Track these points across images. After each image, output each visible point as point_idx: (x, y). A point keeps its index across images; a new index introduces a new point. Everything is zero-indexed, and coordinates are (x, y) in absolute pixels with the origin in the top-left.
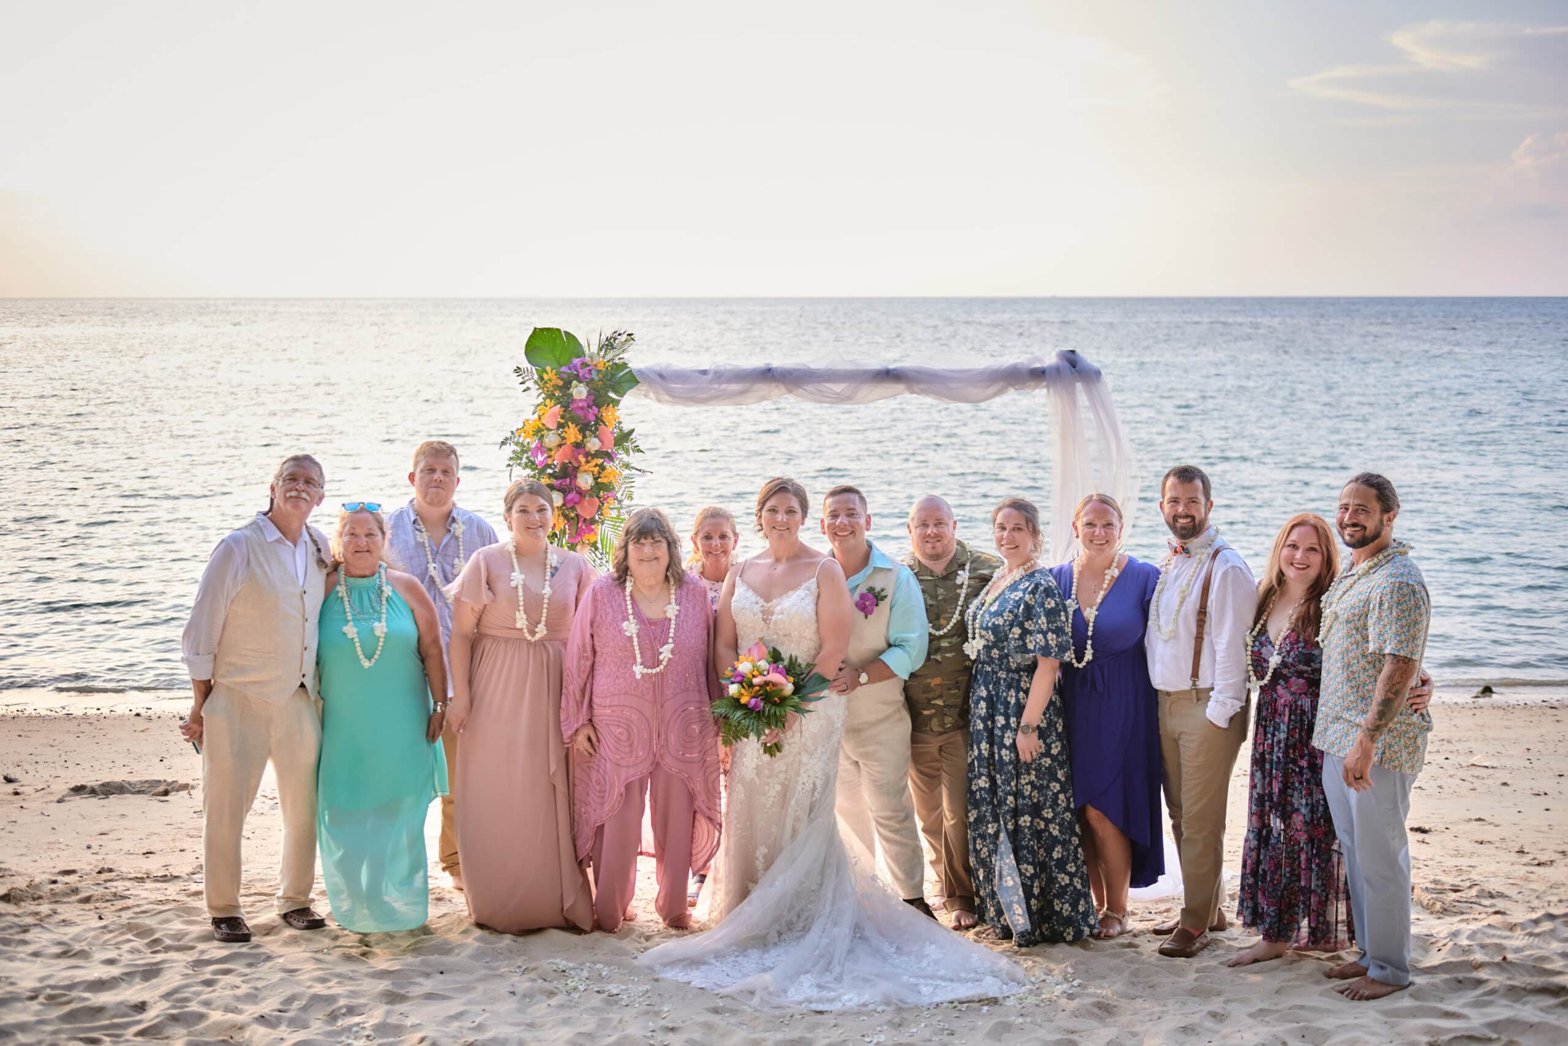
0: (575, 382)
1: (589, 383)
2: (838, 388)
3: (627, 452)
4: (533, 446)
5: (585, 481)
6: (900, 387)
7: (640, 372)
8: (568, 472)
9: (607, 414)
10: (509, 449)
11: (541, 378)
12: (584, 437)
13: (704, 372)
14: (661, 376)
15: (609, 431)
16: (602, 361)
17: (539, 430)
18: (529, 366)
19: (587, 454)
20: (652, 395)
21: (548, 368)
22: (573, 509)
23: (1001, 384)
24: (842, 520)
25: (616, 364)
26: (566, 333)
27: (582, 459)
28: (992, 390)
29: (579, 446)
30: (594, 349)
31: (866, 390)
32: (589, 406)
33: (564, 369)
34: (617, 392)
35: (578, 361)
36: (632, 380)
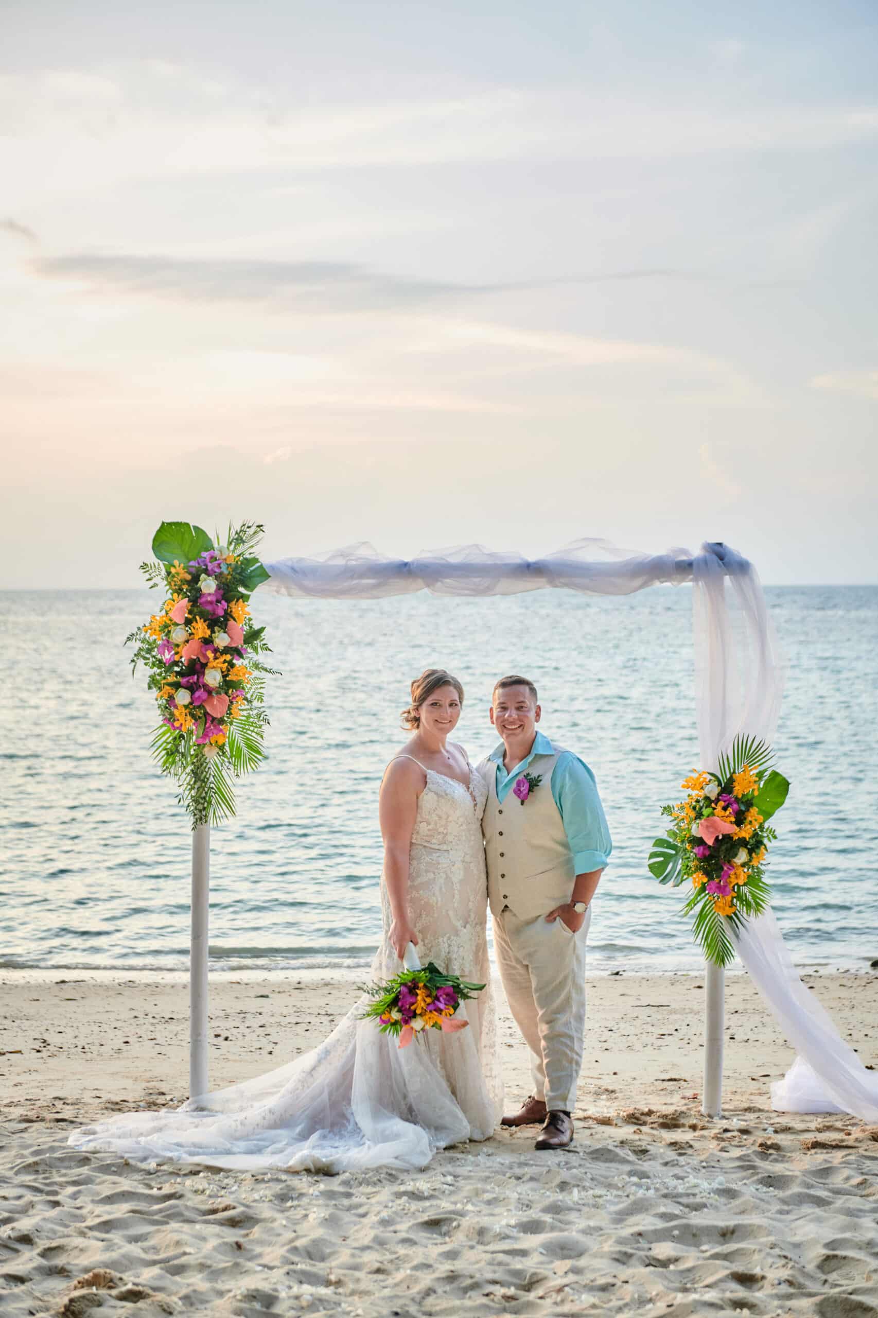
0: (203, 576)
1: (218, 577)
2: (478, 582)
3: (255, 649)
4: (159, 642)
5: (213, 678)
6: (542, 581)
7: (272, 568)
8: (196, 668)
9: (238, 609)
10: (136, 645)
11: (169, 573)
12: (213, 632)
14: (292, 571)
15: (239, 627)
16: (232, 555)
17: (166, 626)
18: (156, 561)
19: (216, 650)
20: (283, 590)
21: (176, 563)
22: (201, 707)
23: (645, 577)
24: (512, 714)
25: (246, 559)
26: (196, 528)
27: (210, 655)
28: (638, 582)
29: (207, 642)
30: (224, 543)
31: (505, 584)
32: (218, 601)
33: (192, 563)
34: (246, 586)
35: (205, 554)
36: (263, 574)
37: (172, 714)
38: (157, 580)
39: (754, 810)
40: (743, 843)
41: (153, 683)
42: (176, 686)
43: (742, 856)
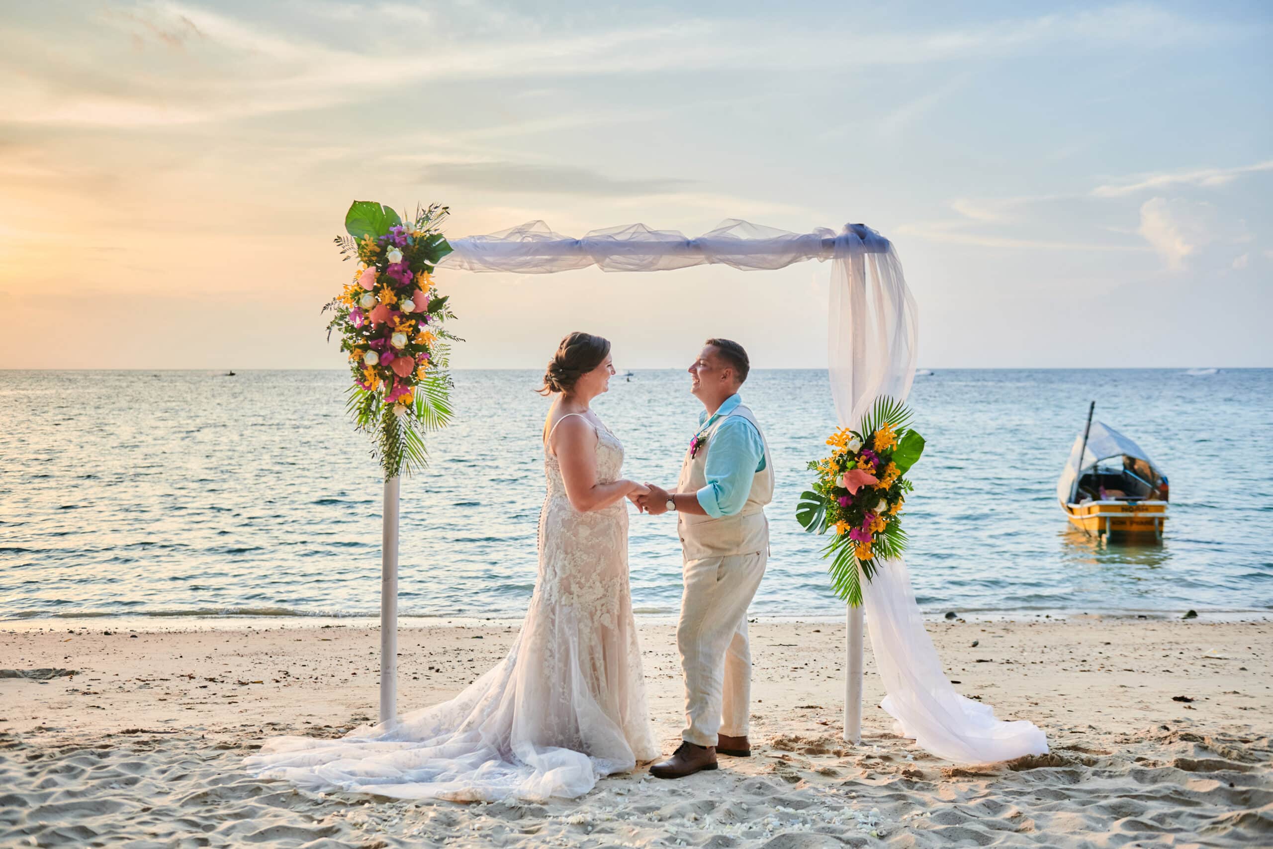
0: (390, 247)
1: (405, 249)
3: (441, 318)
4: (352, 310)
5: (399, 340)
6: (701, 257)
7: (455, 243)
8: (384, 332)
9: (423, 280)
10: (332, 314)
11: (360, 246)
12: (400, 299)
14: (474, 246)
15: (427, 296)
16: (420, 229)
17: (357, 294)
18: (349, 236)
19: (402, 316)
20: (464, 264)
21: (366, 236)
22: (388, 368)
23: (793, 254)
25: (431, 235)
26: (385, 207)
27: (397, 320)
28: (787, 258)
29: (394, 308)
30: (411, 220)
31: (665, 260)
32: (405, 271)
33: (381, 237)
34: (431, 259)
35: (393, 229)
36: (446, 248)
37: (362, 375)
38: (350, 252)
39: (893, 465)
40: (883, 493)
41: (345, 346)
42: (365, 348)
43: (882, 506)
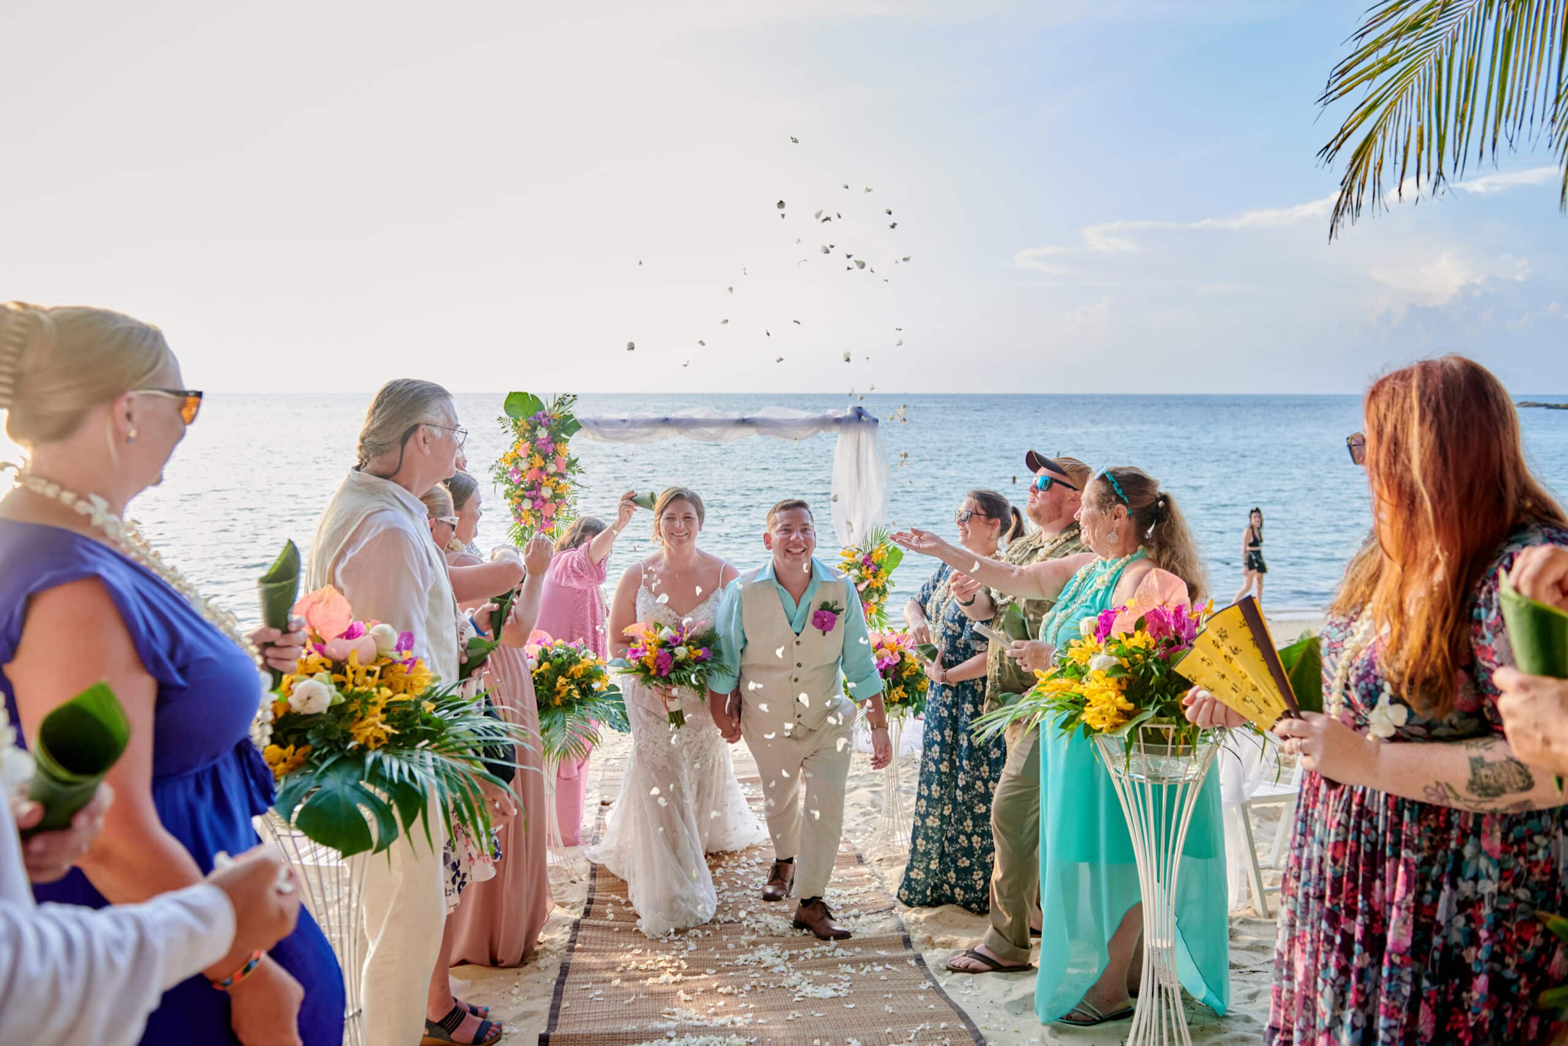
0: (539, 427)
1: (548, 427)
2: (712, 431)
3: (574, 473)
4: (511, 469)
5: (546, 492)
6: (752, 430)
7: (582, 421)
8: (535, 486)
9: (560, 448)
10: (494, 470)
11: (516, 425)
12: (546, 463)
13: (624, 421)
14: (596, 423)
15: (562, 459)
16: (557, 412)
17: (515, 459)
18: (507, 416)
19: (548, 475)
20: (590, 436)
21: (521, 418)
22: (539, 510)
23: (816, 428)
25: (566, 415)
26: (532, 396)
27: (545, 478)
28: (811, 432)
29: (542, 469)
30: (551, 405)
31: (730, 432)
32: (549, 443)
33: (531, 418)
34: (567, 434)
35: (540, 413)
36: (577, 426)
37: (520, 515)
38: (508, 428)
39: (883, 570)
40: (877, 590)
41: (507, 495)
42: (523, 497)
43: (876, 598)
